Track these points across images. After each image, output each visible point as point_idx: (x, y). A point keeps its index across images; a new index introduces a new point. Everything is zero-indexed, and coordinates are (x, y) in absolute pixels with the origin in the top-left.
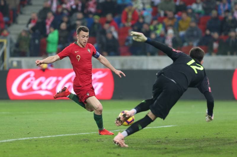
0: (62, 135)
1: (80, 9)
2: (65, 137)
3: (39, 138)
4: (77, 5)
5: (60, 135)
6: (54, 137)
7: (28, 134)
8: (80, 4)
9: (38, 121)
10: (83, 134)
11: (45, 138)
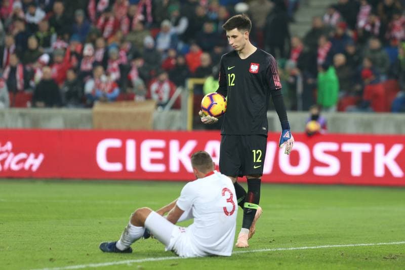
0: (328, 246)
1: (377, 31)
2: (331, 249)
3: (288, 249)
4: (373, 25)
5: (323, 247)
6: (313, 249)
7: (270, 242)
8: (378, 23)
9: (291, 220)
10: (364, 244)
11: (297, 249)
